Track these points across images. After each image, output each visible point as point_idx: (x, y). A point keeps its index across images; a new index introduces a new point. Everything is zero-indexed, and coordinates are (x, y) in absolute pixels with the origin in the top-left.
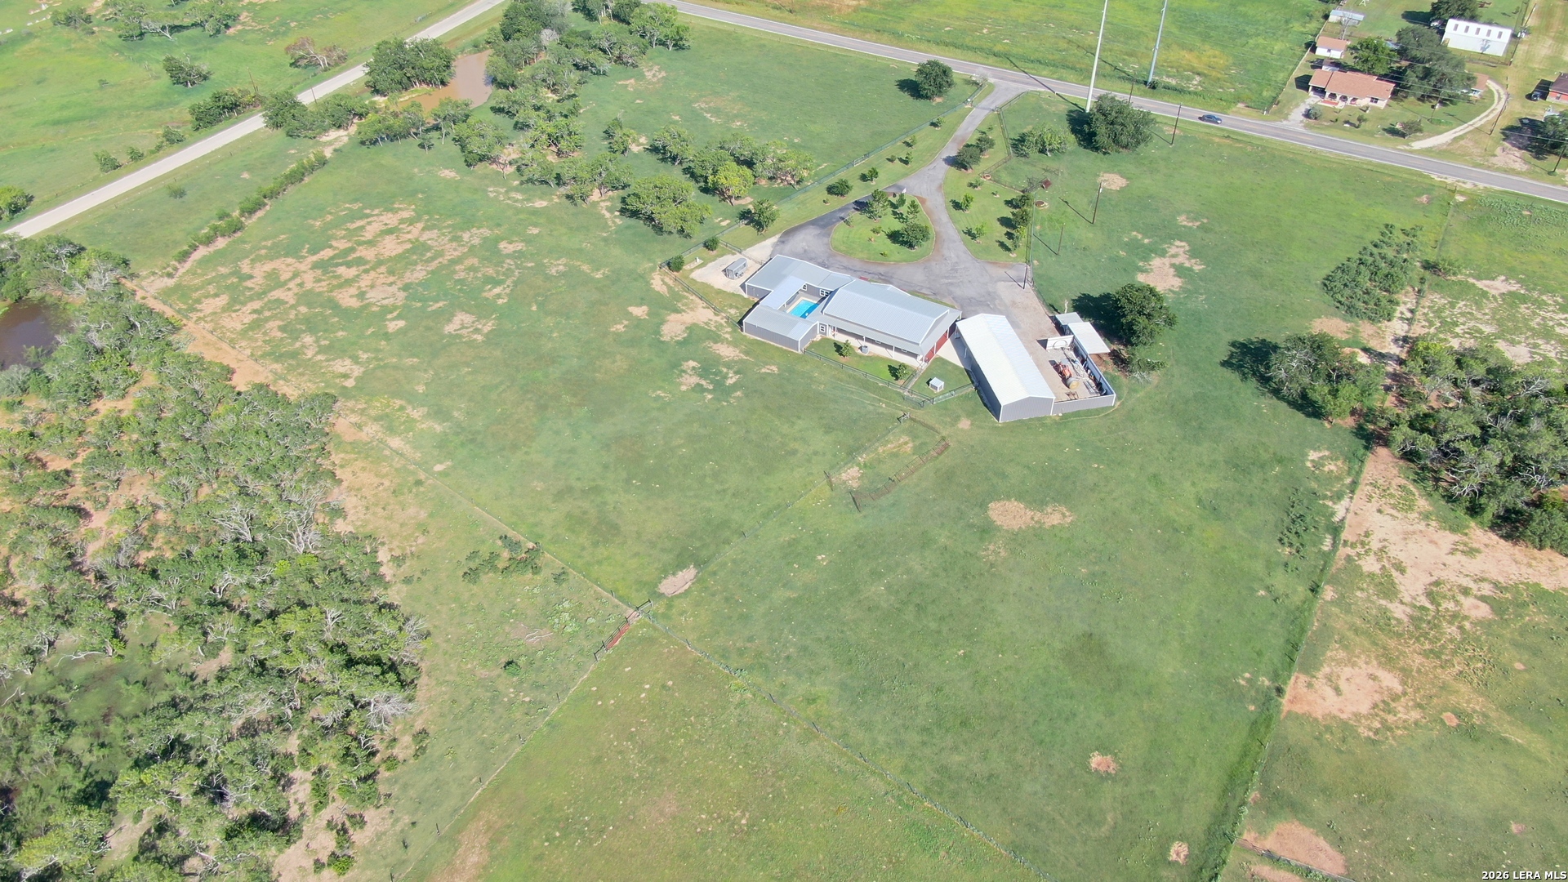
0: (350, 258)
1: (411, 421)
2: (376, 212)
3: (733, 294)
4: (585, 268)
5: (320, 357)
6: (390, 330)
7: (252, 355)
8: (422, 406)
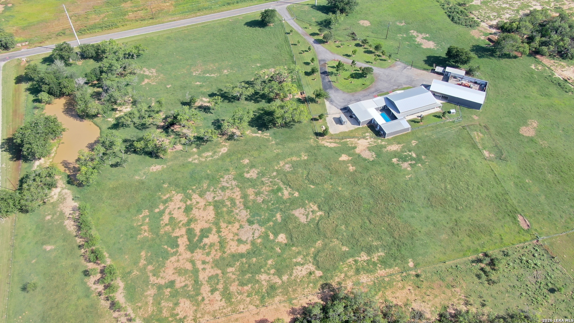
0: (198, 234)
1: (368, 262)
2: (162, 207)
3: (355, 129)
4: (294, 158)
5: (285, 278)
6: (285, 242)
7: (257, 306)
8: (360, 253)
